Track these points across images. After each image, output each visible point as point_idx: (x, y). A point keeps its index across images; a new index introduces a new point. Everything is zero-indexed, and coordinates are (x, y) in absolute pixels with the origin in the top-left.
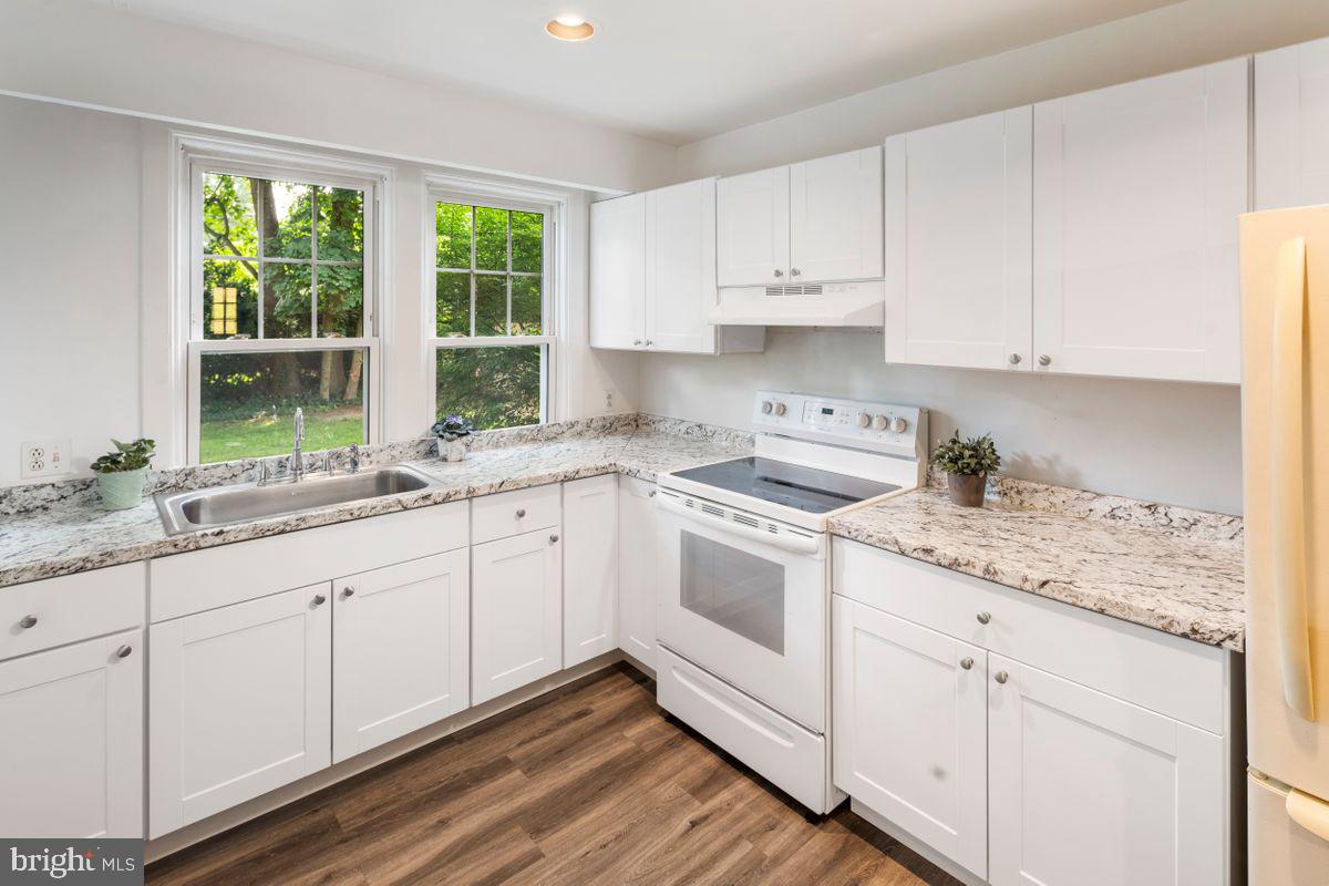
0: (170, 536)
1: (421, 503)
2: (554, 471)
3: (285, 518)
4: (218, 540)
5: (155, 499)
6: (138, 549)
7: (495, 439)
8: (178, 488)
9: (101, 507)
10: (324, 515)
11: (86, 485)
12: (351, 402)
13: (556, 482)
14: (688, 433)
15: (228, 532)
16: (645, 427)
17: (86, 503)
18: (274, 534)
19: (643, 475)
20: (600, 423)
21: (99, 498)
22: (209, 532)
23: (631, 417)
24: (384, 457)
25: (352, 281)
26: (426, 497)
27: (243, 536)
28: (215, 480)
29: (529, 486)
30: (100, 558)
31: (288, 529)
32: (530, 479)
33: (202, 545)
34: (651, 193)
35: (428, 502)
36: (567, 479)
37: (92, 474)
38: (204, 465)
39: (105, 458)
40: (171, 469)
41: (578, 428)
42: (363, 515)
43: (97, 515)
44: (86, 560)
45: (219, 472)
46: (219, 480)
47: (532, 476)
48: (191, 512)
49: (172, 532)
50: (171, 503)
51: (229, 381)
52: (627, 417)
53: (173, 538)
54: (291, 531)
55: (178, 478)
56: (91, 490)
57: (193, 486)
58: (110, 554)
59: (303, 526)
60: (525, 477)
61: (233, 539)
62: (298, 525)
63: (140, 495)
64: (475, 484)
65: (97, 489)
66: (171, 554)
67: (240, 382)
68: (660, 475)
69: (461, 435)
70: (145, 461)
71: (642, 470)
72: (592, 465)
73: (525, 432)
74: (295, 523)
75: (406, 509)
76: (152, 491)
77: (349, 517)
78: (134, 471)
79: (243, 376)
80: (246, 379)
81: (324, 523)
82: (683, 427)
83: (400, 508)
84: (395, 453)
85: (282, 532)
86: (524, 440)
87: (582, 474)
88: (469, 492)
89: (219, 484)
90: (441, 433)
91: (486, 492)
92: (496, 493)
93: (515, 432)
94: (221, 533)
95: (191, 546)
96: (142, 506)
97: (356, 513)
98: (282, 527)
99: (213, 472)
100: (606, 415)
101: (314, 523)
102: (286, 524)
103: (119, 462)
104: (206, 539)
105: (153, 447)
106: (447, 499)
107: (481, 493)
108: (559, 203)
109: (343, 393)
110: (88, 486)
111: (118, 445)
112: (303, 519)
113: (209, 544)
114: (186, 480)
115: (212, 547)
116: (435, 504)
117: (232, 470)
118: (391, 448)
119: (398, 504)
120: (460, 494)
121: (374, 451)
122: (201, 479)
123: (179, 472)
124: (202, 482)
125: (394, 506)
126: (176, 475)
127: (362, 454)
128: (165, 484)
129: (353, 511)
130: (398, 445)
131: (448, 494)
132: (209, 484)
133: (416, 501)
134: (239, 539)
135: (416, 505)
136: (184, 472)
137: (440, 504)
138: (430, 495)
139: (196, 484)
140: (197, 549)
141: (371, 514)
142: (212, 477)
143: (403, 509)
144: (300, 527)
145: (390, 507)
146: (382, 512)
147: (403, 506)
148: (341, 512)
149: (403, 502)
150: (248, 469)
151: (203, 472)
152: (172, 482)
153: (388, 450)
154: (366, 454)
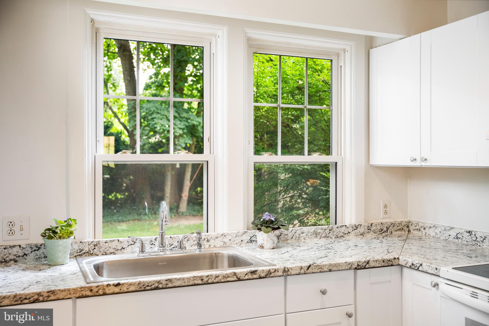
0: (88, 283)
1: (250, 276)
2: (349, 260)
3: (158, 278)
4: (117, 290)
5: (76, 260)
6: (69, 290)
7: (297, 235)
8: (89, 254)
9: (46, 262)
11: (38, 248)
12: (183, 213)
13: (350, 269)
14: (457, 238)
15: (123, 284)
16: (416, 232)
17: (38, 259)
18: (151, 290)
19: (425, 267)
20: (379, 227)
21: (45, 257)
22: (111, 283)
23: (404, 224)
24: (218, 243)
25: (183, 129)
26: (253, 272)
27: (132, 288)
28: (112, 250)
29: (330, 271)
30: (48, 294)
31: (160, 286)
32: (330, 265)
33: (108, 292)
34: (426, 35)
35: (255, 276)
36: (359, 267)
37: (40, 241)
38: (105, 240)
39: (49, 230)
40: (86, 241)
41: (361, 230)
42: (210, 281)
43: (44, 267)
44: (39, 294)
45: (114, 245)
46: (114, 251)
47: (332, 263)
48: (98, 269)
49: (88, 281)
50: (87, 263)
51: (110, 197)
52: (400, 224)
53: (89, 285)
54: (162, 288)
55: (90, 247)
56: (41, 251)
57: (98, 253)
58: (53, 292)
59: (170, 285)
60: (326, 263)
61: (126, 290)
62: (167, 284)
63: (69, 257)
64: (289, 265)
65: (44, 251)
66: (88, 296)
67: (117, 198)
68: (442, 268)
69: (274, 229)
70: (71, 233)
71: (424, 264)
72: (379, 257)
73: (319, 231)
74: (164, 283)
75: (239, 280)
76: (75, 254)
77: (200, 282)
78: (65, 240)
79: (118, 195)
80: (119, 196)
81: (183, 284)
82: (453, 233)
83: (235, 278)
84: (226, 240)
85: (157, 288)
86: (319, 237)
87: (372, 264)
88: (284, 271)
89: (114, 253)
90: (259, 226)
91: (297, 272)
92: (305, 274)
93: (312, 231)
94: (118, 284)
95: (101, 292)
96: (70, 263)
97: (205, 280)
98: (156, 285)
99: (110, 244)
100: (384, 221)
101: (177, 284)
102: (159, 282)
103: (57, 233)
104: (109, 288)
105: (76, 223)
106: (269, 275)
107: (293, 272)
108: (344, 50)
109: (178, 207)
110: (39, 248)
111: (56, 221)
112: (170, 280)
113: (111, 291)
114: (95, 248)
115: (113, 294)
116: (260, 278)
117: (122, 245)
118: (223, 236)
119: (233, 276)
120: (278, 271)
121: (212, 238)
122: (103, 248)
123: (90, 243)
124: (104, 251)
125: (231, 277)
126: (89, 245)
127: (204, 239)
128: (82, 250)
129: (203, 278)
130: (228, 234)
131: (269, 271)
132: (108, 252)
133: (246, 274)
134: (129, 290)
135: (247, 277)
136: (93, 243)
137: (263, 278)
138: (256, 271)
139: (100, 252)
140: (104, 294)
141: (215, 281)
142: (110, 247)
143: (237, 280)
144: (168, 286)
145: (229, 277)
146: (223, 280)
147: (237, 277)
148: (195, 278)
149: (237, 274)
150: (131, 244)
151: (105, 244)
152: (86, 249)
153: (221, 238)
154: (206, 239)
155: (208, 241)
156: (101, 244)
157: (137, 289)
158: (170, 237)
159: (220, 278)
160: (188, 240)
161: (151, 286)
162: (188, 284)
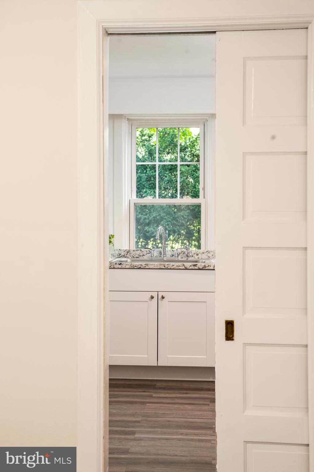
1: (193, 267)
3: (141, 263)
4: (120, 266)
8: (124, 257)
10: (154, 265)
15: (123, 264)
31: (142, 267)
35: (196, 268)
40: (122, 249)
42: (169, 268)
45: (138, 253)
54: (143, 269)
59: (147, 267)
61: (124, 267)
62: (145, 267)
74: (144, 266)
76: (116, 257)
77: (163, 267)
81: (154, 268)
83: (184, 268)
85: (140, 268)
95: (112, 267)
97: (166, 267)
98: (140, 266)
101: (151, 267)
104: (116, 265)
106: (204, 268)
112: (147, 265)
113: (117, 267)
114: (127, 254)
115: (118, 268)
116: (199, 269)
117: (143, 253)
118: (208, 252)
119: (183, 266)
120: (210, 266)
121: (200, 253)
122: (132, 254)
123: (125, 250)
124: (132, 256)
125: (181, 266)
126: (124, 252)
127: (195, 253)
128: (120, 254)
129: (165, 265)
130: (211, 251)
131: (205, 265)
132: (135, 257)
133: (190, 266)
134: (126, 267)
135: (191, 268)
136: (126, 251)
137: (201, 269)
138: (196, 265)
139: (130, 256)
140: (114, 268)
141: (172, 268)
142: (136, 254)
143: (185, 268)
144: (146, 268)
145: (180, 266)
146: (176, 268)
147: (185, 267)
148: (161, 265)
149: (185, 265)
150: (148, 253)
151: (133, 252)
152: (123, 254)
153: (207, 253)
154: (196, 254)
155: (197, 255)
156: (131, 252)
157: (130, 267)
158: (173, 251)
159: (175, 266)
160: (184, 253)
161: (137, 266)
162: (157, 268)
